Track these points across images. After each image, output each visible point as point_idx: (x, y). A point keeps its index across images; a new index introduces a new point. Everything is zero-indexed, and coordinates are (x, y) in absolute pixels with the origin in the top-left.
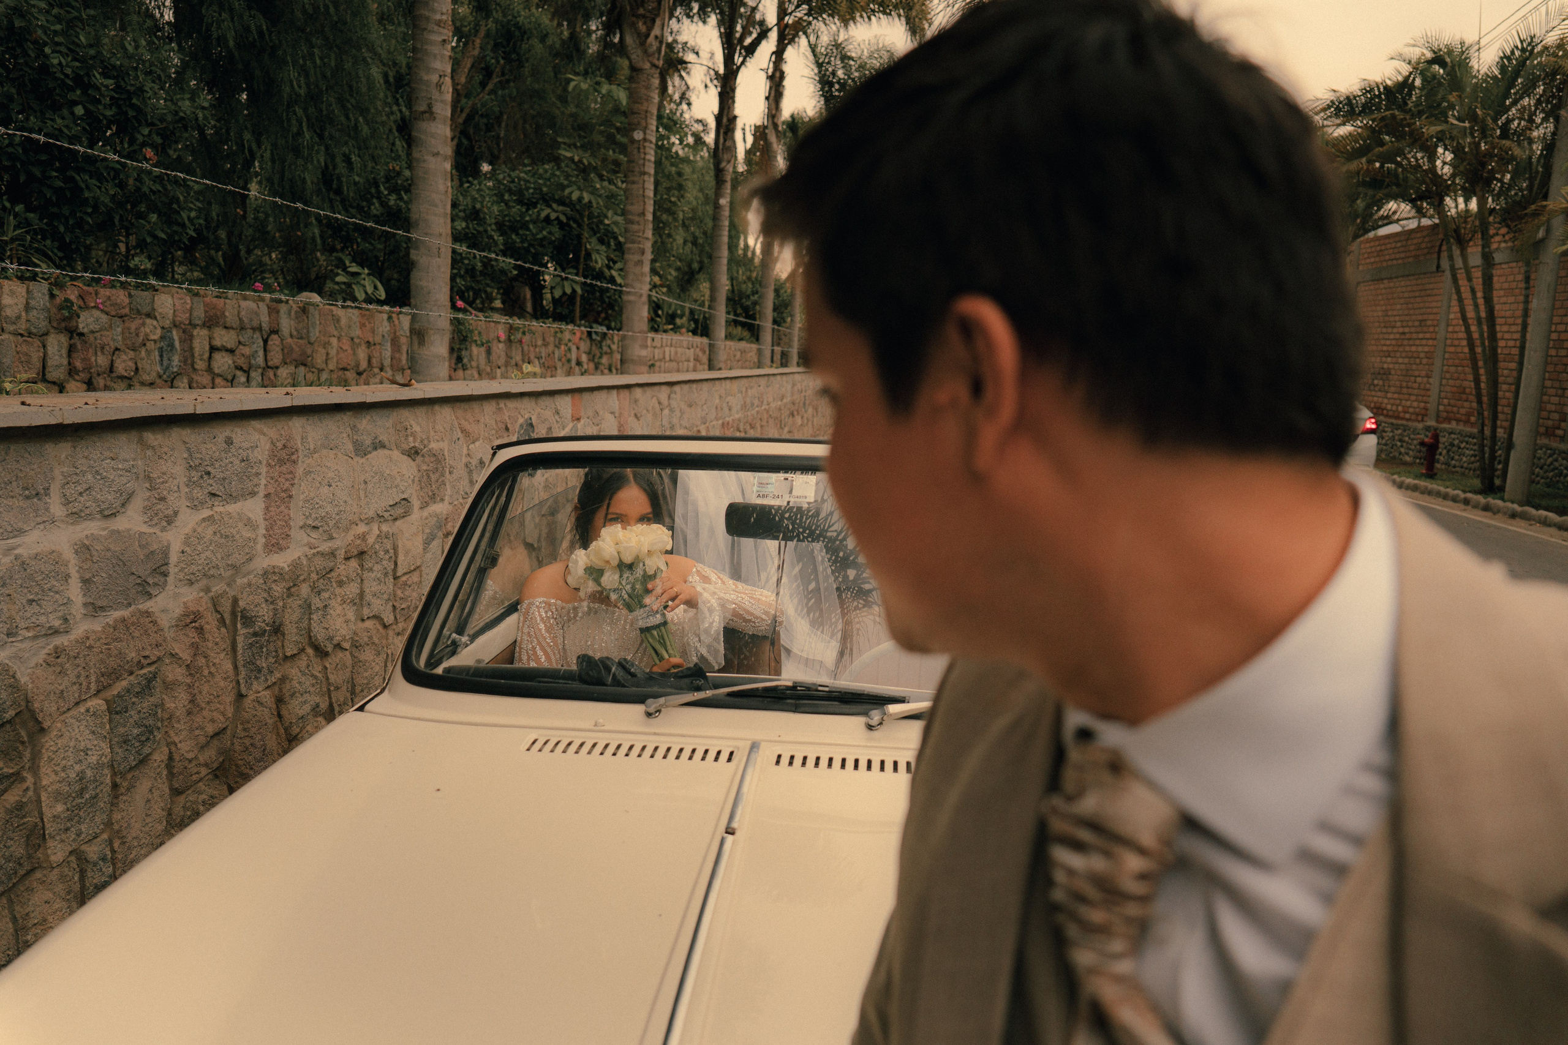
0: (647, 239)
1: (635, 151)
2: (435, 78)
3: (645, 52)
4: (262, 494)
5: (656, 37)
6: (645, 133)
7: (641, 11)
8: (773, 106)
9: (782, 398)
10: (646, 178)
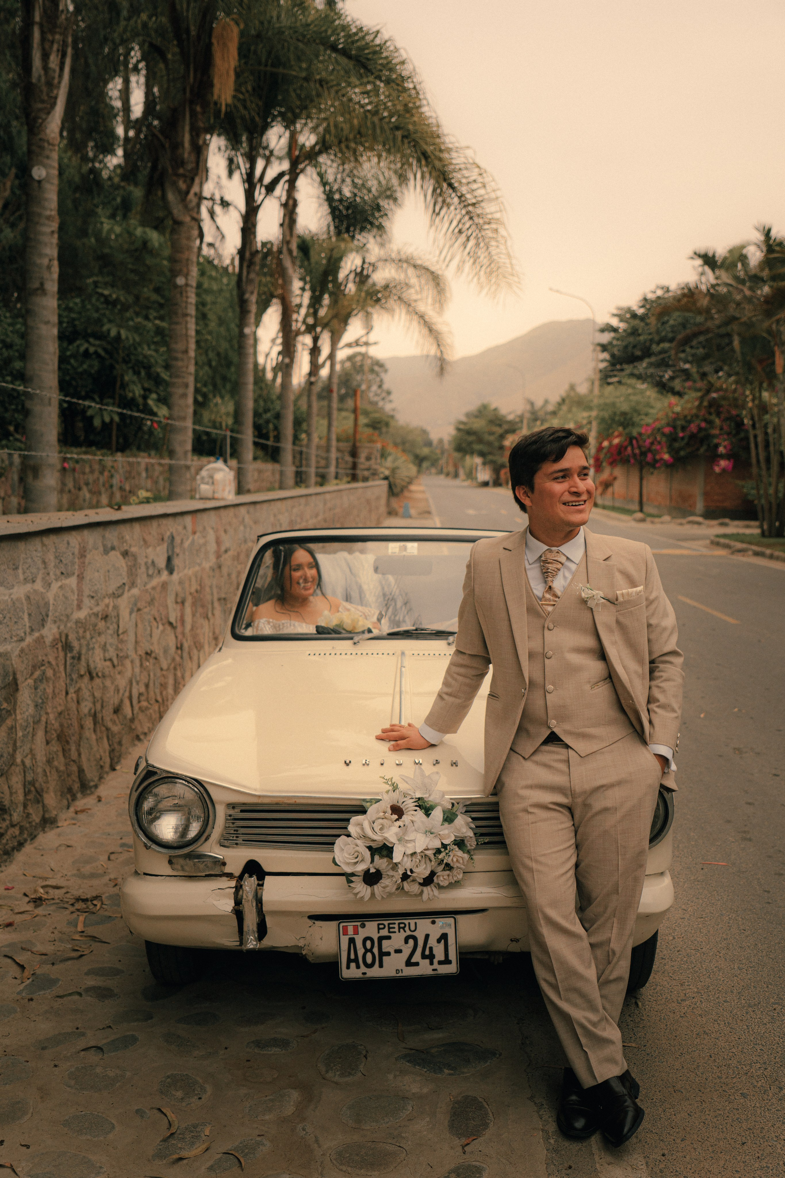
0: (191, 374)
1: (178, 296)
2: (46, 261)
3: (186, 207)
4: (76, 574)
5: (196, 194)
6: (187, 279)
7: (181, 171)
8: (288, 233)
9: (317, 515)
10: (189, 319)
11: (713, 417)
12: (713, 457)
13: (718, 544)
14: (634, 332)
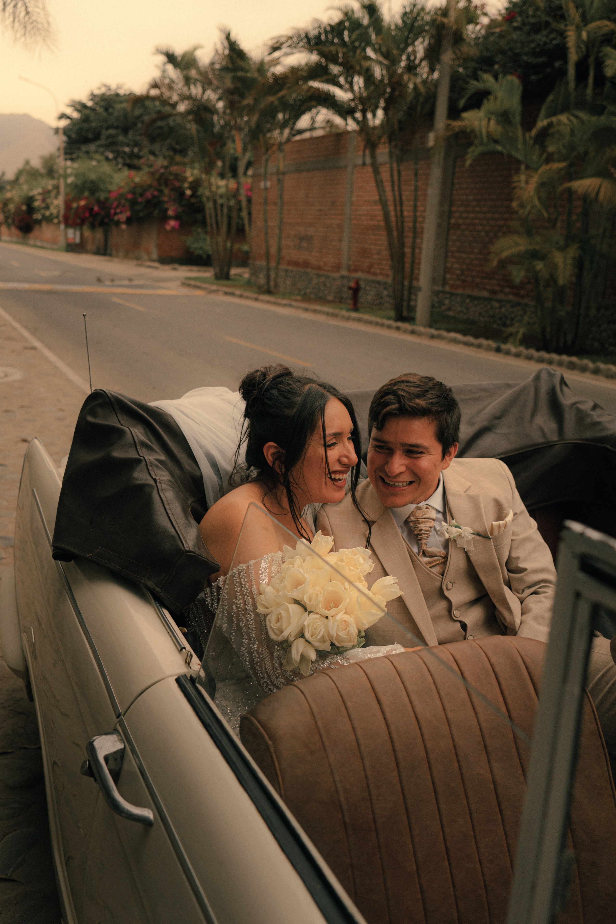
11: (163, 188)
12: (164, 218)
13: (189, 285)
14: (85, 119)
